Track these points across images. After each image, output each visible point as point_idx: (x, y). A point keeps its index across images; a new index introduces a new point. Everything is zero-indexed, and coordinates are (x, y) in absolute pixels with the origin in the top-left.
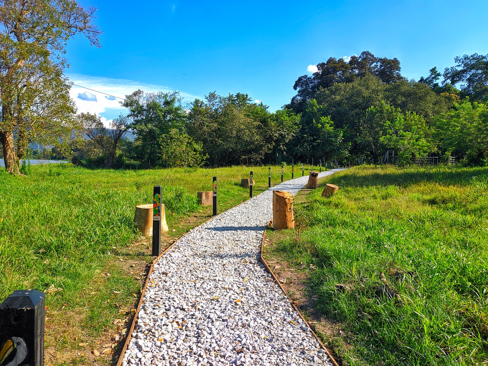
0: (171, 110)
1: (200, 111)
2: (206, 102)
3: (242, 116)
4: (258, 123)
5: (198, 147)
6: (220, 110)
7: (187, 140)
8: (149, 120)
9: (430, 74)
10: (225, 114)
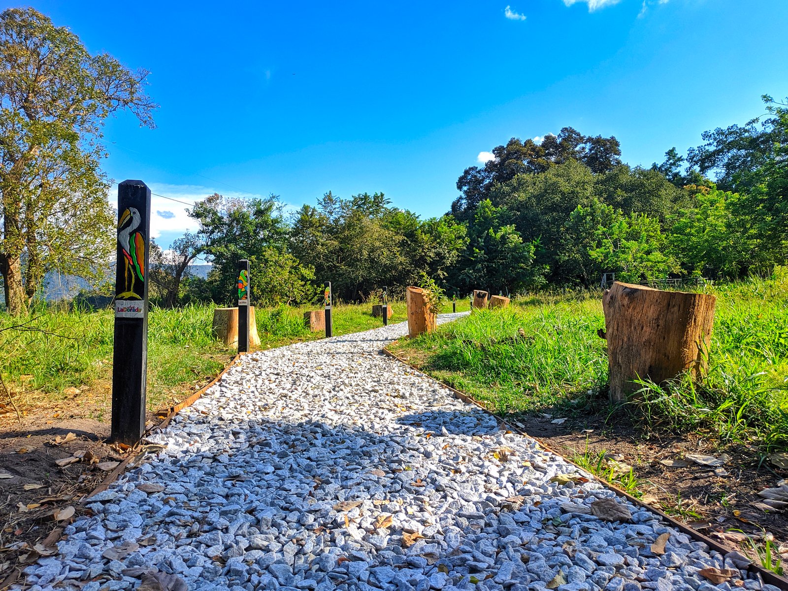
0: (266, 222)
1: (311, 222)
2: (319, 209)
3: (376, 227)
4: (401, 238)
5: (308, 273)
6: (342, 221)
7: (290, 263)
8: (231, 239)
9: (666, 158)
10: (349, 226)
